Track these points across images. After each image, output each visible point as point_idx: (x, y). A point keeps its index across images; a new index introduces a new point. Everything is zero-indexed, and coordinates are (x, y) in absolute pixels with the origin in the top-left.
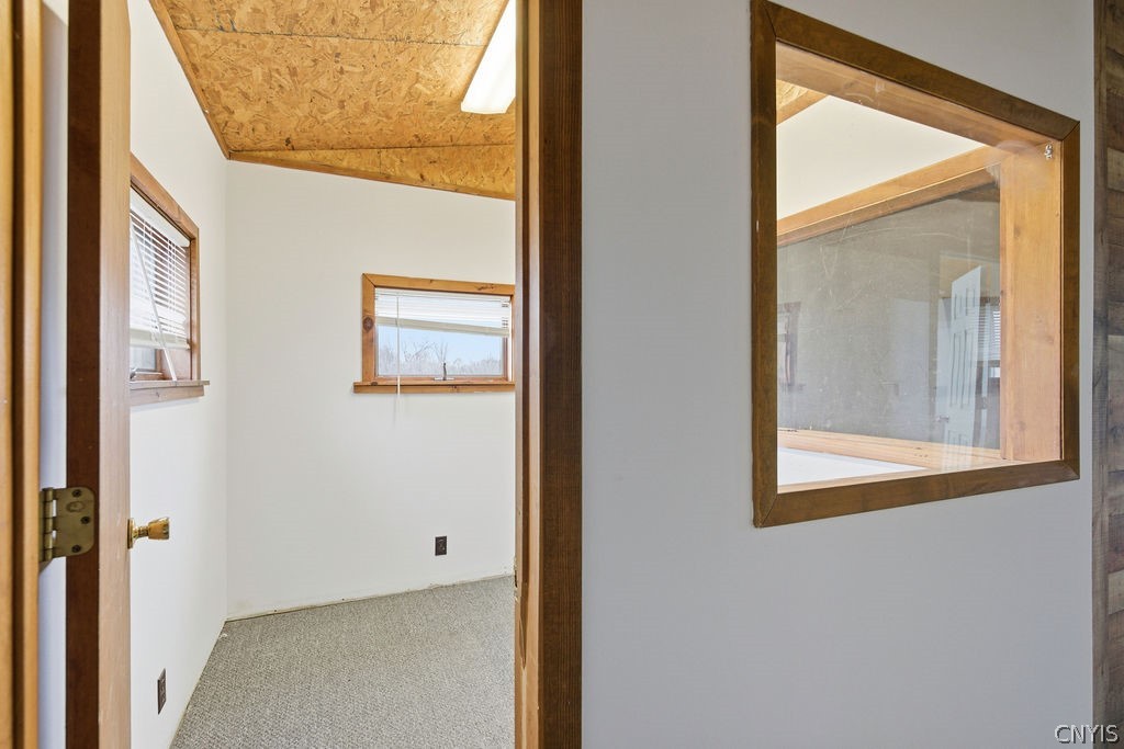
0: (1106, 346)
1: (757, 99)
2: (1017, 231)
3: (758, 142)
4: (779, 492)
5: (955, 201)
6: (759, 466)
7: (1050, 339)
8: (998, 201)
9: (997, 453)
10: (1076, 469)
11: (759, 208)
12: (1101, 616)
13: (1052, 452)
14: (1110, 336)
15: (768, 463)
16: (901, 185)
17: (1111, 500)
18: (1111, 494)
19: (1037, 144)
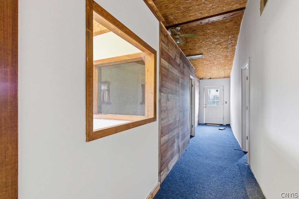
0: (161, 95)
1: (87, 24)
2: (148, 71)
3: (87, 36)
4: (94, 131)
5: (136, 63)
6: (88, 125)
7: (152, 93)
8: (145, 65)
9: (144, 117)
10: (156, 119)
11: (88, 54)
12: (160, 146)
13: (152, 116)
14: (161, 93)
15: (90, 124)
16: (128, 57)
17: (162, 124)
18: (161, 123)
19: (150, 54)
